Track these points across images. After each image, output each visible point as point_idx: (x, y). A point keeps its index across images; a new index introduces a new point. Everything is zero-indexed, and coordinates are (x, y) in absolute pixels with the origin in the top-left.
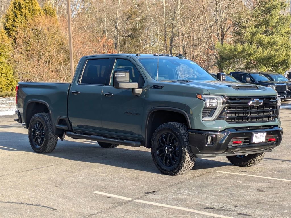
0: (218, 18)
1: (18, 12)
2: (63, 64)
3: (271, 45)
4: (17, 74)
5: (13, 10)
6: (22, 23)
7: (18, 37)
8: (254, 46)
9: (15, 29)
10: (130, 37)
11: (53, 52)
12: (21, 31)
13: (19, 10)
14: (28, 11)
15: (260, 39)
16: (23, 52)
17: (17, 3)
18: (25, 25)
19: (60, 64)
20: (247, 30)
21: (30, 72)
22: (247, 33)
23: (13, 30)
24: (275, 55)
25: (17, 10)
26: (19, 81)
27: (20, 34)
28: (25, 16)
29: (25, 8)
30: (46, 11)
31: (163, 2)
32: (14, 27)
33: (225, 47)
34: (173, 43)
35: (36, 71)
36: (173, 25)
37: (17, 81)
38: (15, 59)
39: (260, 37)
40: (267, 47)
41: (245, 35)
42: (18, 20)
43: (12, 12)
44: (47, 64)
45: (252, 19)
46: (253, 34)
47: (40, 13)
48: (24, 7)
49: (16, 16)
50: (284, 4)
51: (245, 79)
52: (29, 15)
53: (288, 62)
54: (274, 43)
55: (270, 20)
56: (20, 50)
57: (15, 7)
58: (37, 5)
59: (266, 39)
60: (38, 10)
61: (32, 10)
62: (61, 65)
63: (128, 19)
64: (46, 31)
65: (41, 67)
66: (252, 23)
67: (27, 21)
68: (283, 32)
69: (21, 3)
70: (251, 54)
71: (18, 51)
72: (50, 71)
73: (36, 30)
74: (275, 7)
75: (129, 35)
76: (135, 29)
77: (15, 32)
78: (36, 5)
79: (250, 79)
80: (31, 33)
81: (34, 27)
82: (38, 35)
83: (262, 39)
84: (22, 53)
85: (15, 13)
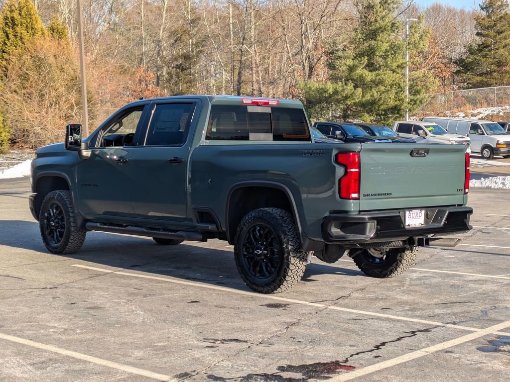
0: (304, 44)
1: (10, 31)
2: (75, 108)
3: (377, 85)
4: (9, 122)
5: (3, 28)
6: (16, 47)
7: (10, 67)
8: (350, 86)
9: (6, 56)
10: (179, 68)
11: (61, 90)
12: (14, 59)
13: (13, 28)
14: (26, 30)
15: (361, 76)
16: (17, 89)
17: (8, 18)
18: (21, 51)
19: (72, 107)
20: (344, 61)
21: (27, 119)
22: (343, 67)
23: (3, 57)
24: (381, 98)
25: (9, 29)
26: (12, 131)
27: (13, 63)
28: (21, 37)
29: (21, 25)
30: (52, 29)
31: (229, 17)
32: (4, 54)
33: (310, 87)
34: (242, 78)
35: (36, 117)
36: (242, 52)
37: (9, 132)
38: (6, 100)
39: (361, 73)
40: (371, 87)
41: (341, 69)
42: (11, 44)
43: (2, 32)
44: (53, 107)
45: (350, 47)
46: (351, 69)
47: (43, 34)
48: (19, 25)
49: (8, 37)
50: (396, 25)
51: (334, 133)
52: (26, 36)
53: (400, 109)
54: (381, 82)
55: (376, 48)
56: (13, 87)
57: (6, 24)
58: (38, 22)
59: (369, 76)
60: (40, 29)
61: (31, 29)
62: (72, 109)
63: (176, 41)
64: (51, 60)
65: (43, 113)
66: (350, 53)
67: (24, 44)
68: (394, 65)
69: (14, 18)
70: (346, 98)
71: (10, 87)
72: (57, 117)
73: (38, 59)
74: (383, 29)
75: (177, 65)
76: (186, 57)
77: (6, 60)
78: (36, 22)
79: (342, 132)
80: (29, 62)
81: (34, 54)
82: (39, 64)
83: (364, 75)
84: (15, 91)
85: (7, 33)
